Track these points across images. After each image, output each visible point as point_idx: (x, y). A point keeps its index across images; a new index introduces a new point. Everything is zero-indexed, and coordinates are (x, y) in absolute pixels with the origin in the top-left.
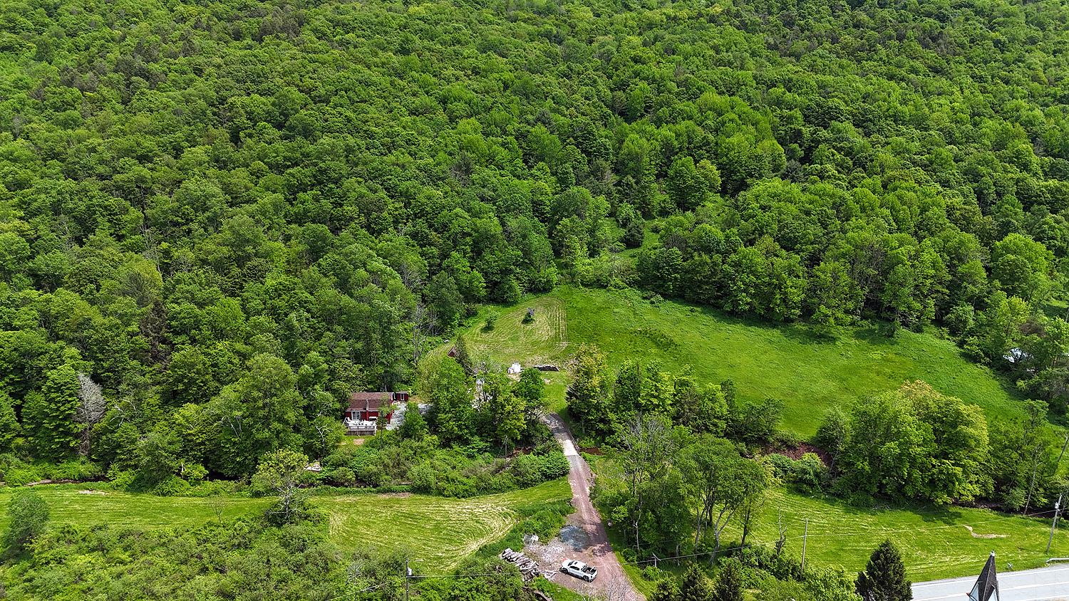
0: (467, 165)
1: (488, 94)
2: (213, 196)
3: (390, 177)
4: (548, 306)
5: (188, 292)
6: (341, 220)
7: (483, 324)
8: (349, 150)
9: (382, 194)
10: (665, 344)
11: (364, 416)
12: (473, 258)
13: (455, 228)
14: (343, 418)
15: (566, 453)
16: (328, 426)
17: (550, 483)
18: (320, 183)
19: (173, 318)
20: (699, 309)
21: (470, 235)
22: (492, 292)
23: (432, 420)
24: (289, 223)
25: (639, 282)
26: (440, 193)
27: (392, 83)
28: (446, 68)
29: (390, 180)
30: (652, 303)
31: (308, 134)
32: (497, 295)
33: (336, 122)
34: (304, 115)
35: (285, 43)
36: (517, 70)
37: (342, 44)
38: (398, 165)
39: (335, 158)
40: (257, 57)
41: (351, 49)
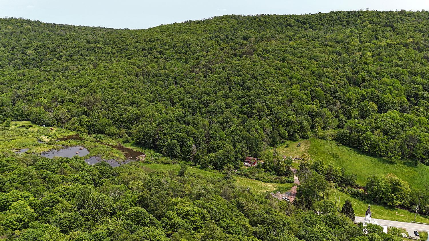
0: (291, 100)
2: (223, 106)
4: (306, 143)
5: (214, 129)
6: (252, 114)
8: (258, 94)
9: (265, 107)
10: (336, 157)
11: (249, 162)
12: (286, 127)
13: (282, 118)
14: (244, 162)
15: (295, 178)
16: (240, 162)
17: (288, 183)
18: (249, 103)
19: (211, 134)
21: (286, 120)
22: (290, 137)
23: (264, 166)
24: (240, 113)
26: (281, 108)
27: (276, 72)
28: (295, 66)
29: (268, 103)
31: (249, 89)
32: (292, 138)
33: (257, 85)
34: (248, 83)
35: (248, 59)
36: (319, 66)
37: (265, 58)
38: (271, 99)
39: (254, 96)
40: (239, 64)
41: (267, 60)
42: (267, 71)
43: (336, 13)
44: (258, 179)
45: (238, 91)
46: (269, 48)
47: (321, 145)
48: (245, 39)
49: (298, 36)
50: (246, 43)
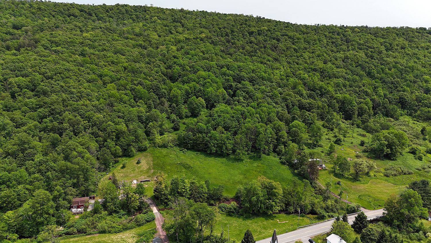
0: (112, 104)
1: (118, 72)
2: (8, 124)
3: (81, 110)
4: (146, 156)
6: (63, 129)
7: (121, 166)
8: (64, 100)
9: (79, 117)
10: (187, 167)
11: (78, 207)
12: (116, 140)
13: (109, 130)
14: (70, 209)
15: (154, 212)
16: (65, 213)
17: (149, 223)
18: (52, 114)
20: (199, 153)
21: (114, 132)
22: (124, 152)
23: (105, 206)
24: (40, 131)
25: (179, 144)
26: (102, 116)
27: (79, 69)
28: (100, 62)
29: (81, 111)
30: (183, 152)
31: (45, 93)
32: (127, 154)
33: (58, 88)
34: (43, 86)
35: (31, 53)
36: (129, 61)
37: (55, 52)
38: (84, 105)
39: (58, 103)
40: (19, 59)
41: (60, 55)
42: (65, 68)
43: (123, 6)
44: (103, 232)
45: (29, 98)
46: (57, 39)
47: (165, 156)
48: (15, 27)
49: (89, 27)
50: (19, 32)
